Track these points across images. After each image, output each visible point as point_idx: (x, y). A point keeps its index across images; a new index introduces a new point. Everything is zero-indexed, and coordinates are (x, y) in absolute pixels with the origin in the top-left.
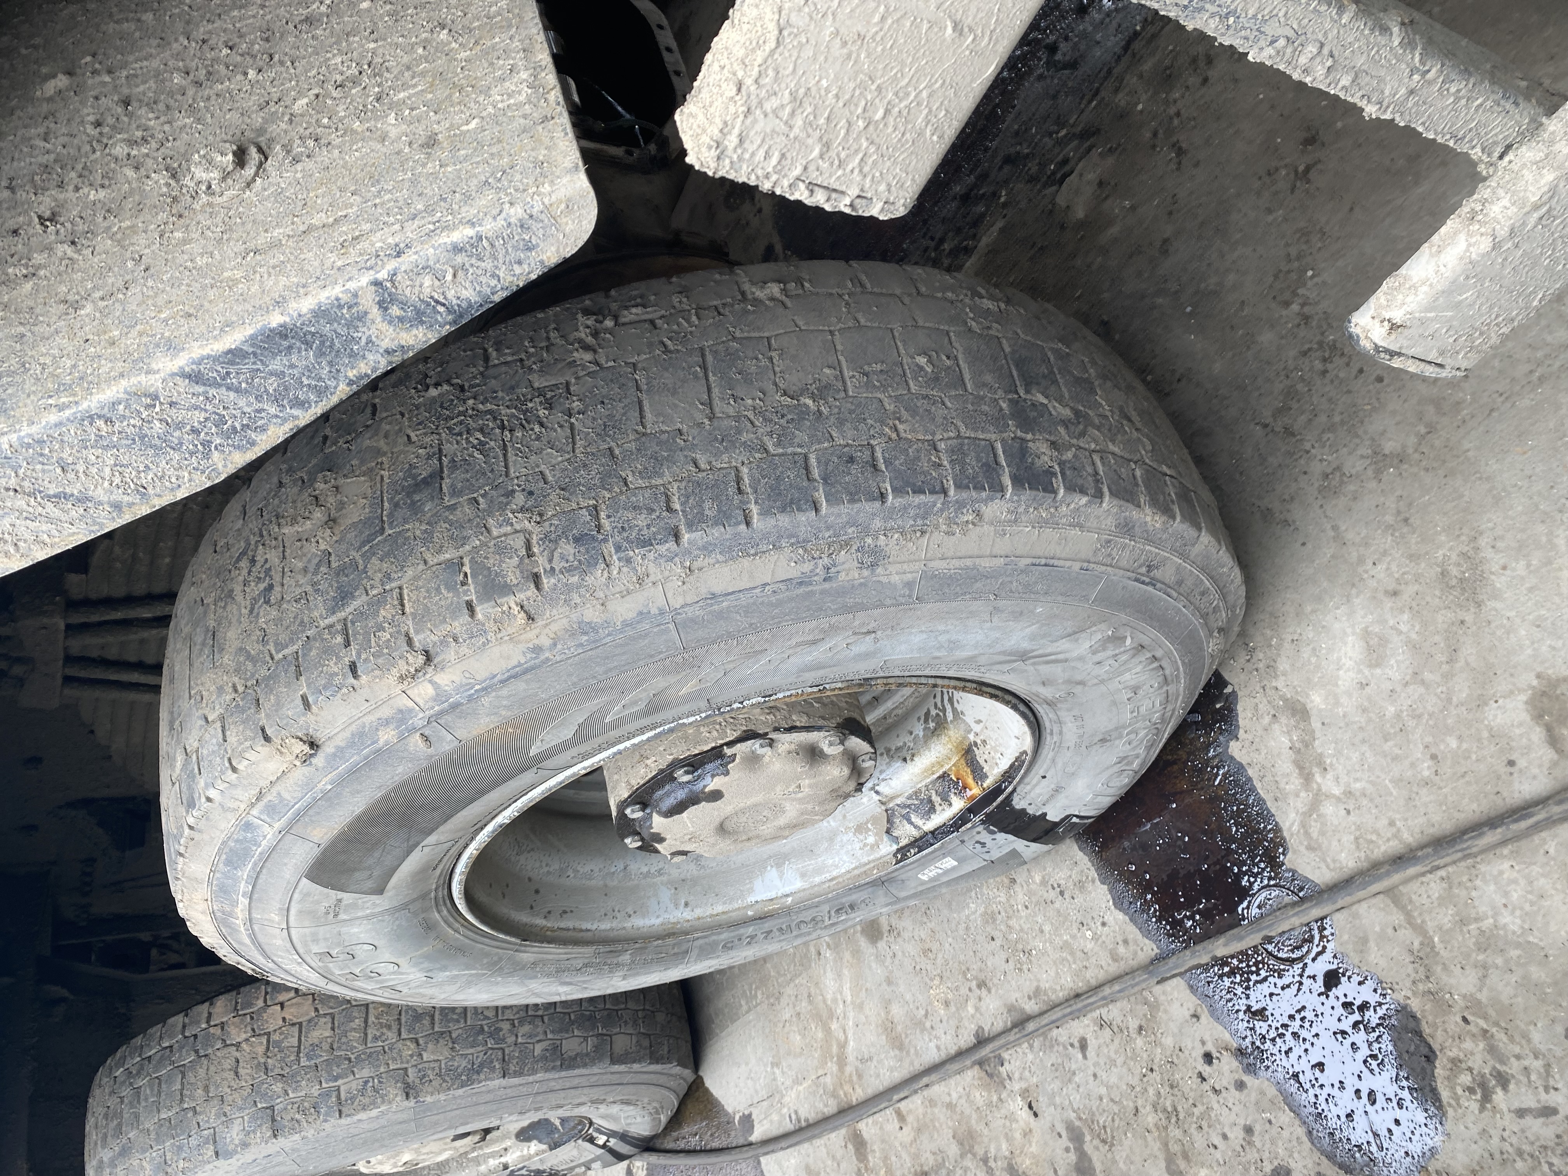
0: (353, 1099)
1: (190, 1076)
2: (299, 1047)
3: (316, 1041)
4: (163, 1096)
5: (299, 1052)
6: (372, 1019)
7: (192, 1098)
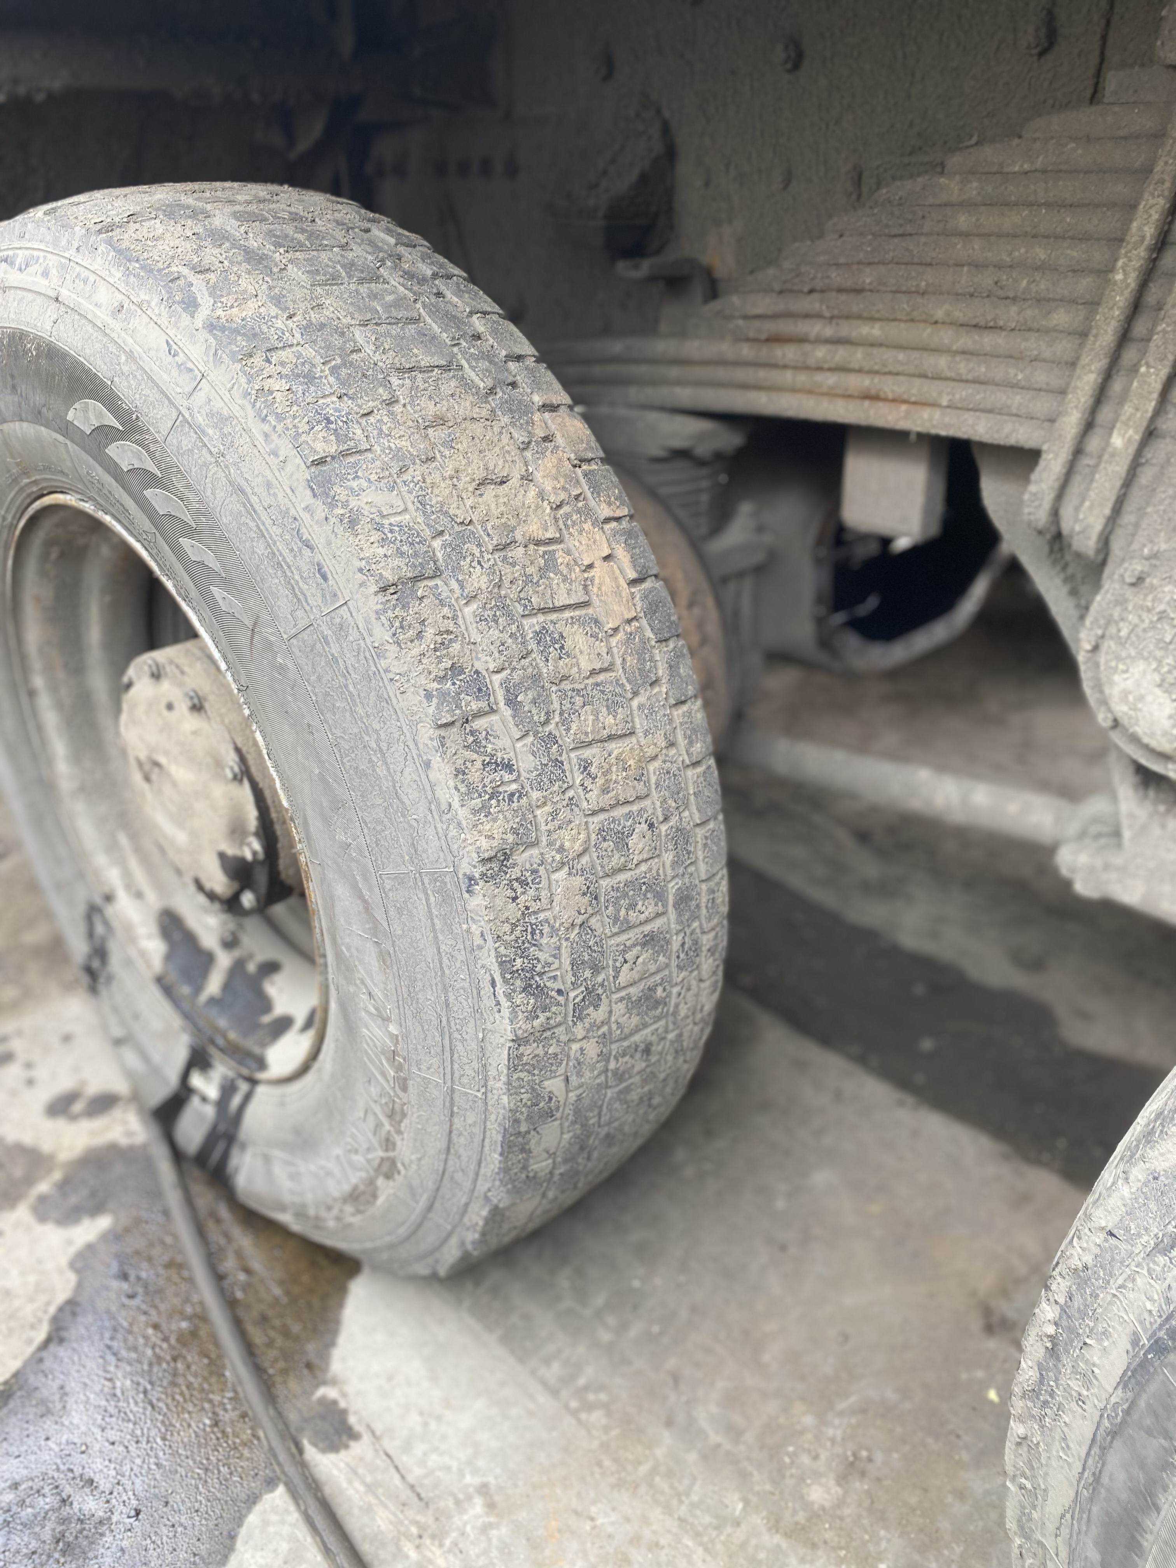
0: (476, 746)
1: (450, 386)
2: (555, 609)
3: (568, 644)
4: (395, 330)
5: (544, 611)
6: (615, 747)
7: (414, 394)
